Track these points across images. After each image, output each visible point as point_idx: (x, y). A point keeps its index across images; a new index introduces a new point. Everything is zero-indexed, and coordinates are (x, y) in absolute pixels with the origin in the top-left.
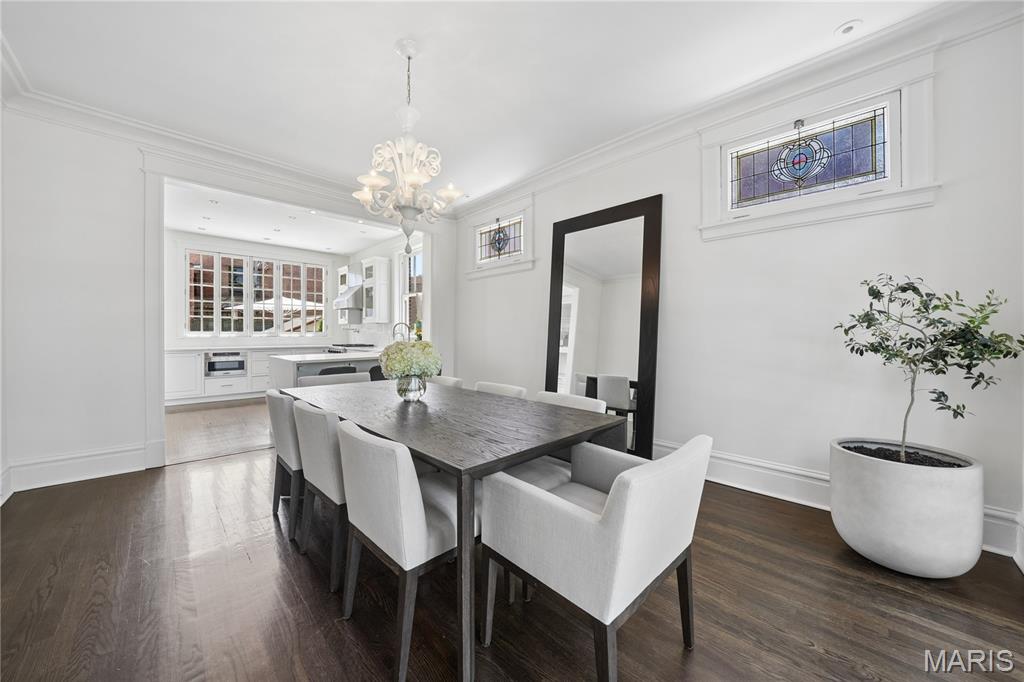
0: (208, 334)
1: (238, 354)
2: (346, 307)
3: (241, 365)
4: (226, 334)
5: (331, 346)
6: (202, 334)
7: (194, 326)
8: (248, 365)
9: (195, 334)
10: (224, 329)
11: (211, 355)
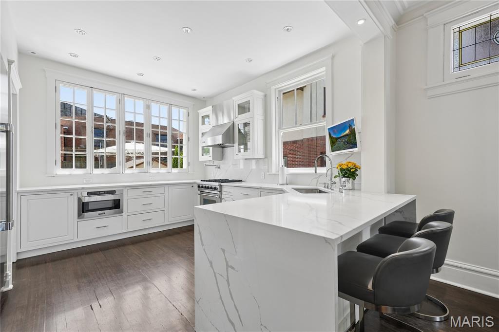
0: (80, 171)
1: (113, 192)
2: (210, 144)
3: (117, 205)
4: (99, 171)
5: (199, 182)
6: (75, 171)
7: (66, 162)
8: (125, 204)
9: (66, 171)
10: (96, 167)
11: (85, 194)
